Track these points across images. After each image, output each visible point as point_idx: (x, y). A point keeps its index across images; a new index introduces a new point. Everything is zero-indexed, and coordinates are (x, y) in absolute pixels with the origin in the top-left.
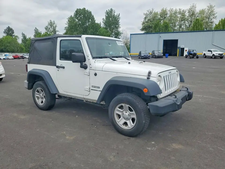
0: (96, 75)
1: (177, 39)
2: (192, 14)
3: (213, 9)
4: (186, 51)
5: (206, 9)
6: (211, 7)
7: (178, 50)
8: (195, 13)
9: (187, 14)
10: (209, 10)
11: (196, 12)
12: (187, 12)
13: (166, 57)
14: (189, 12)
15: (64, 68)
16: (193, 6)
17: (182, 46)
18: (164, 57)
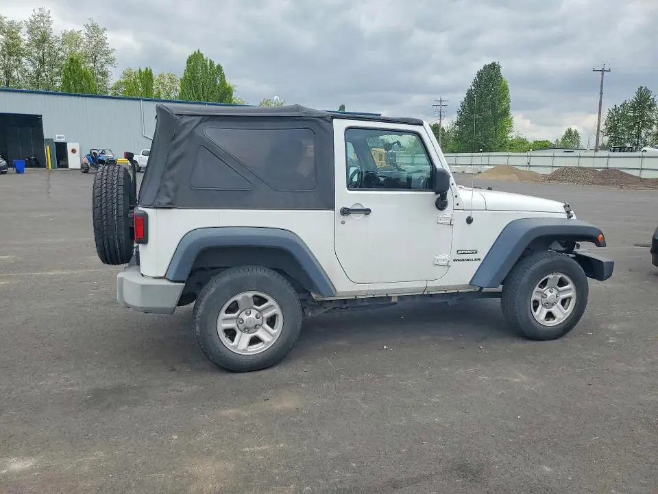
0: (469, 221)
1: (39, 114)
2: (43, 40)
3: (101, 37)
4: (74, 151)
5: (83, 32)
6: (94, 30)
7: (48, 147)
8: (50, 38)
9: (25, 37)
10: (90, 37)
11: (52, 35)
12: (25, 29)
13: (18, 172)
14: (30, 31)
15: (367, 212)
16: (42, 15)
17: (59, 138)
18: (10, 169)
